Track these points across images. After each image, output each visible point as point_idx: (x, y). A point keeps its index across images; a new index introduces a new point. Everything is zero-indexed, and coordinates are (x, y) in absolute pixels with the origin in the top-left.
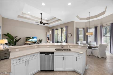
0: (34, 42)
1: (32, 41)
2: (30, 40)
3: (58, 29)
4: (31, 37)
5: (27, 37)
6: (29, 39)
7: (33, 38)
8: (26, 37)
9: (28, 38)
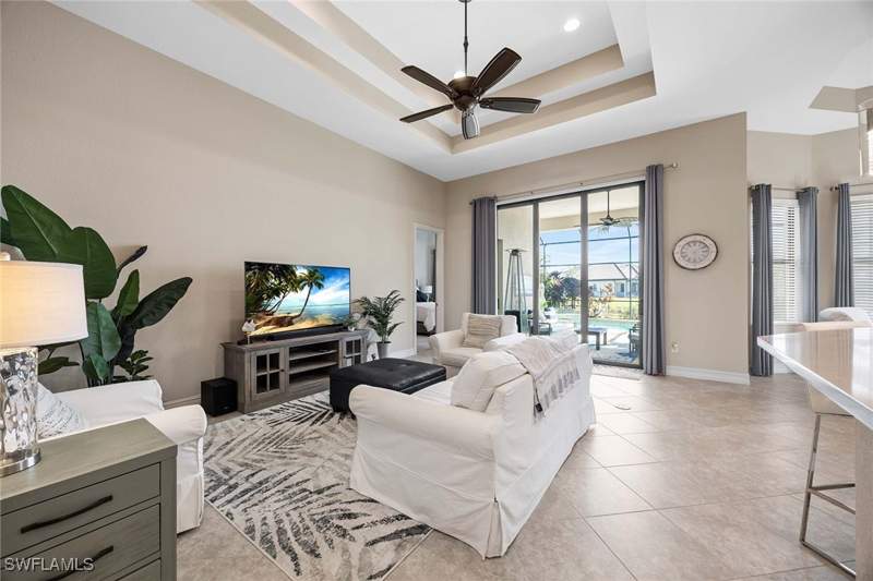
0: (323, 321)
1: (312, 317)
2: (291, 302)
3: (535, 202)
4: (301, 272)
5: (263, 267)
6: (276, 292)
7: (317, 277)
8: (249, 266)
9: (274, 281)
